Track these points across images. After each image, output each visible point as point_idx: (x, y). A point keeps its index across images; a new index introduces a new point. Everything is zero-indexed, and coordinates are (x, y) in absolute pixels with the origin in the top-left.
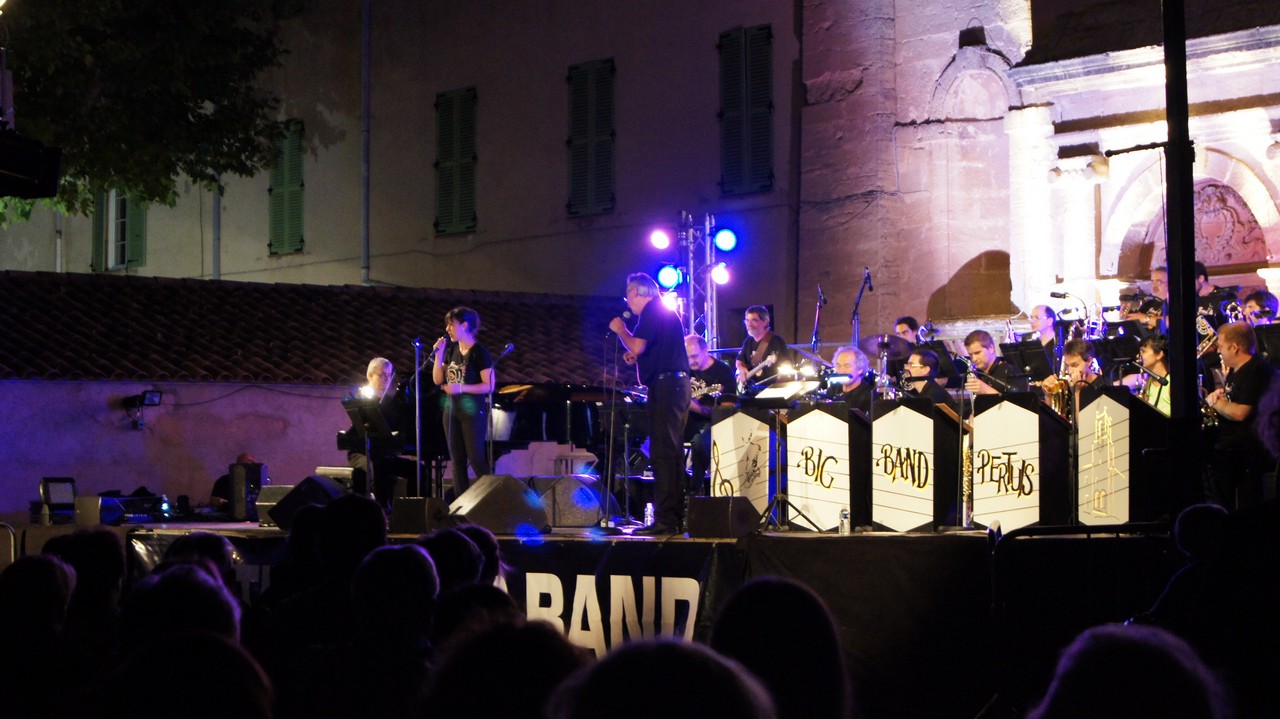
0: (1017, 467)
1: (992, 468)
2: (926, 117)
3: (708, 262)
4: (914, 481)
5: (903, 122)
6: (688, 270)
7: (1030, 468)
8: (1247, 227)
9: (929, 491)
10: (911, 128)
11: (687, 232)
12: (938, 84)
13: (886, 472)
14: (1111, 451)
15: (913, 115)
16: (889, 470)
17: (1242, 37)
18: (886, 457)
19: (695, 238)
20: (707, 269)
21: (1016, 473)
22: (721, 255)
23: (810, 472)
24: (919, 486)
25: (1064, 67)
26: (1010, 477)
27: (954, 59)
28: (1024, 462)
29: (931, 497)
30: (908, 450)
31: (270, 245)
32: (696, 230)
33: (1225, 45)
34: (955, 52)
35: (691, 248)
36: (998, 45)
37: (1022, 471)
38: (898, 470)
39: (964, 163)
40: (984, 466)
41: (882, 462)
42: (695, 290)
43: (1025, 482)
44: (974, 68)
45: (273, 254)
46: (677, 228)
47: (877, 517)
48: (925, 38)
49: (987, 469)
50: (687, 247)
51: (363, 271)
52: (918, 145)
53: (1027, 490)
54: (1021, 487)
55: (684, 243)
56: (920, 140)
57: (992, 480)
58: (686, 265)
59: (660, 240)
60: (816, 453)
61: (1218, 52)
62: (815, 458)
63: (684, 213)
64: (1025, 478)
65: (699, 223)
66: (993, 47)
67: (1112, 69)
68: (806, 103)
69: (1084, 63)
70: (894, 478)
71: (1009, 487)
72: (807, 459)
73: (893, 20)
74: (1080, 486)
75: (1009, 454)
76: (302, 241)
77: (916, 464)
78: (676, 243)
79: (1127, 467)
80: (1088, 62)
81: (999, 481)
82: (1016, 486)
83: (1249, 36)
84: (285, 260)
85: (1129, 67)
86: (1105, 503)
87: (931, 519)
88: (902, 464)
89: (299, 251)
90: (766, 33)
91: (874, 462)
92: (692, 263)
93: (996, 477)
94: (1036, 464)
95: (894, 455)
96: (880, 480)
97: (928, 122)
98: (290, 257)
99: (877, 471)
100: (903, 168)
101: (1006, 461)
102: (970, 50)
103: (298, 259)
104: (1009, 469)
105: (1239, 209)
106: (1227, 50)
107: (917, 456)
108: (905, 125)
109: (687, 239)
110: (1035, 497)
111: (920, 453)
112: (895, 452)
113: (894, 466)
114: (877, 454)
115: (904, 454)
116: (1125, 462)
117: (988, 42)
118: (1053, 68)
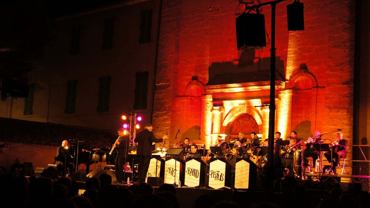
0: (220, 174)
1: (214, 174)
2: (183, 95)
3: (135, 124)
4: (195, 176)
5: (178, 95)
6: (130, 125)
7: (223, 175)
8: (254, 124)
9: (198, 179)
10: (180, 97)
11: (130, 116)
12: (186, 88)
13: (188, 174)
14: (244, 172)
15: (180, 94)
16: (189, 173)
17: (257, 83)
18: (189, 170)
19: (132, 118)
20: (135, 125)
21: (219, 176)
22: (138, 122)
23: (170, 173)
24: (196, 177)
25: (216, 86)
26: (218, 177)
27: (190, 83)
28: (221, 174)
29: (199, 180)
30: (194, 169)
31: (24, 112)
32: (132, 116)
33: (253, 84)
34: (191, 81)
35: (131, 120)
36: (201, 80)
37: (221, 176)
38: (191, 173)
39: (191, 106)
40: (212, 174)
41: (187, 172)
42: (131, 130)
43: (222, 178)
44: (195, 85)
45: (24, 114)
46: (128, 116)
47: (185, 184)
48: (184, 77)
49: (213, 175)
50: (130, 120)
51: (47, 120)
52: (181, 101)
53: (222, 180)
54: (221, 179)
55: (130, 119)
56: (181, 100)
57: (214, 177)
58: (130, 124)
59: (124, 118)
60: (172, 168)
61: (251, 86)
62: (171, 170)
63: (130, 112)
64: (222, 177)
65: (133, 115)
66: (200, 81)
67: (227, 88)
68: (156, 90)
69: (221, 86)
70: (190, 175)
71: (218, 179)
72: (169, 170)
73: (177, 73)
74: (235, 179)
75: (218, 172)
76: (32, 112)
77: (196, 172)
78: (128, 119)
79: (248, 176)
80: (222, 86)
81: (215, 178)
82: (219, 179)
83: (258, 83)
84: (27, 116)
85: (231, 88)
86: (242, 184)
87: (199, 185)
88: (192, 172)
89: (31, 114)
90: (147, 73)
91: (186, 171)
92: (131, 123)
93: (215, 176)
94: (224, 174)
95: (190, 170)
96: (187, 175)
97: (184, 96)
98: (29, 115)
99: (186, 173)
100: (177, 106)
101: (217, 173)
102: (194, 81)
103: (31, 116)
104: (218, 175)
105: (253, 120)
106: (253, 86)
107: (196, 171)
108: (178, 96)
109: (130, 118)
110: (224, 181)
111: (197, 170)
112: (191, 169)
113: (190, 172)
114: (186, 169)
115: (193, 170)
116: (248, 175)
117: (198, 79)
118: (214, 86)
